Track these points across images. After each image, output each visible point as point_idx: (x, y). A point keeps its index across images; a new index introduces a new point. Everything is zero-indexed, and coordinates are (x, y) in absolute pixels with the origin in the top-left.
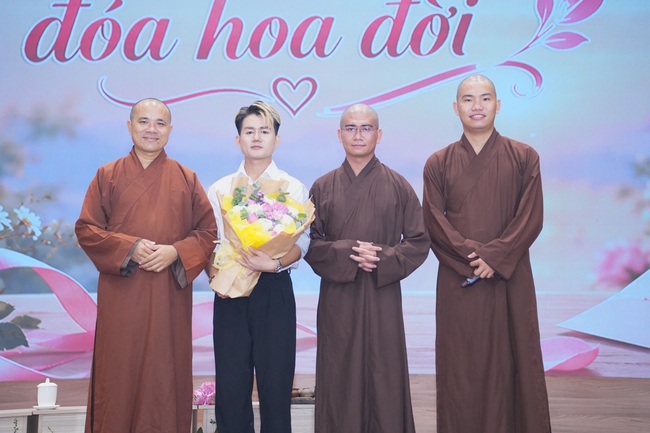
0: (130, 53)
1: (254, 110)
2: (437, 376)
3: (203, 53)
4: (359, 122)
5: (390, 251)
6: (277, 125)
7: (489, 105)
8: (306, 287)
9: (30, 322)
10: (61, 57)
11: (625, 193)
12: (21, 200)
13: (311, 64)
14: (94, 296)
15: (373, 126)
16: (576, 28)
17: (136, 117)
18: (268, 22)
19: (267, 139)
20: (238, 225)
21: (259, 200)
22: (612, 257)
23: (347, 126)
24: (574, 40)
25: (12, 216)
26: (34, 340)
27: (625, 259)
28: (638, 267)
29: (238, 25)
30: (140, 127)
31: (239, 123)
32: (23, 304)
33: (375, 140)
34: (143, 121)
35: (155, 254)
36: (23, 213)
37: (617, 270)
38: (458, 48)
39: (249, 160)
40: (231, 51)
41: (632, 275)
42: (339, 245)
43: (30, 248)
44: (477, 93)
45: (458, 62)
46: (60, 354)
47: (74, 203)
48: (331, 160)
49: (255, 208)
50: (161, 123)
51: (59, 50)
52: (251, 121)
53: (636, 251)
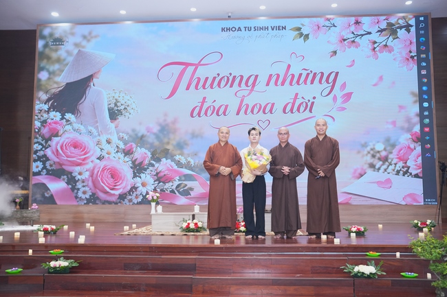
0: (218, 114)
1: (254, 129)
2: (308, 205)
3: (238, 114)
4: (283, 132)
5: (293, 169)
6: (260, 133)
7: (325, 127)
8: (269, 180)
9: (191, 189)
10: (199, 116)
11: (359, 152)
12: (189, 155)
13: (268, 116)
14: (208, 182)
15: (287, 133)
16: (344, 106)
17: (220, 131)
18: (256, 104)
19: (257, 137)
20: (249, 162)
21: (255, 155)
22: (356, 170)
23: (280, 134)
24: (343, 109)
25: (186, 160)
26: (193, 194)
27: (359, 171)
28: (363, 173)
29: (247, 106)
30: (221, 134)
31: (249, 133)
32: (190, 184)
33: (288, 137)
34: (222, 133)
35: (225, 170)
36: (189, 159)
37: (357, 174)
38: (311, 111)
39: (252, 143)
40: (246, 113)
41: (361, 175)
42: (278, 167)
43: (191, 169)
44: (321, 124)
45: (311, 115)
46: (200, 198)
47: (203, 156)
48: (276, 143)
49: (254, 157)
50: (227, 133)
51: (199, 114)
52: (253, 132)
53: (362, 169)
